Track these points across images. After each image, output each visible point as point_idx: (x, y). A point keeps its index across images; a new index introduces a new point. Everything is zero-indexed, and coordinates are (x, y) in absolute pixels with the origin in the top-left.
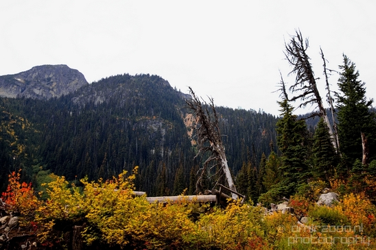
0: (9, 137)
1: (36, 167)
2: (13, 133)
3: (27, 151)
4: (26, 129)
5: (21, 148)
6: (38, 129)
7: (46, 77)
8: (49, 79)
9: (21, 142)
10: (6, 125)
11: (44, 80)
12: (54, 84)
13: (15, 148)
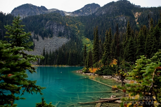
0: (75, 28)
1: (82, 37)
2: (77, 27)
3: (80, 32)
4: (80, 25)
5: (79, 31)
6: (84, 25)
7: (88, 8)
8: (89, 9)
9: (79, 30)
10: (75, 25)
11: (88, 9)
12: (91, 10)
13: (77, 31)
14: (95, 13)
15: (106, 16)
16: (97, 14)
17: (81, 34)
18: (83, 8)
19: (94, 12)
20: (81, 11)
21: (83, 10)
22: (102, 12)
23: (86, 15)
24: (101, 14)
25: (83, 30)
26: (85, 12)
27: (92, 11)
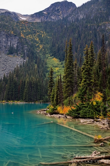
0: (36, 41)
1: (47, 55)
2: (38, 39)
4: (44, 37)
5: (41, 47)
6: (49, 36)
8: (58, 10)
9: (41, 44)
10: (35, 36)
13: (38, 46)
14: (67, 17)
15: (86, 22)
16: (70, 19)
17: (44, 50)
18: (48, 8)
19: (65, 16)
20: (45, 14)
21: (49, 12)
22: (79, 16)
23: (53, 20)
24: (77, 19)
25: (48, 44)
26: (52, 15)
27: (62, 13)
